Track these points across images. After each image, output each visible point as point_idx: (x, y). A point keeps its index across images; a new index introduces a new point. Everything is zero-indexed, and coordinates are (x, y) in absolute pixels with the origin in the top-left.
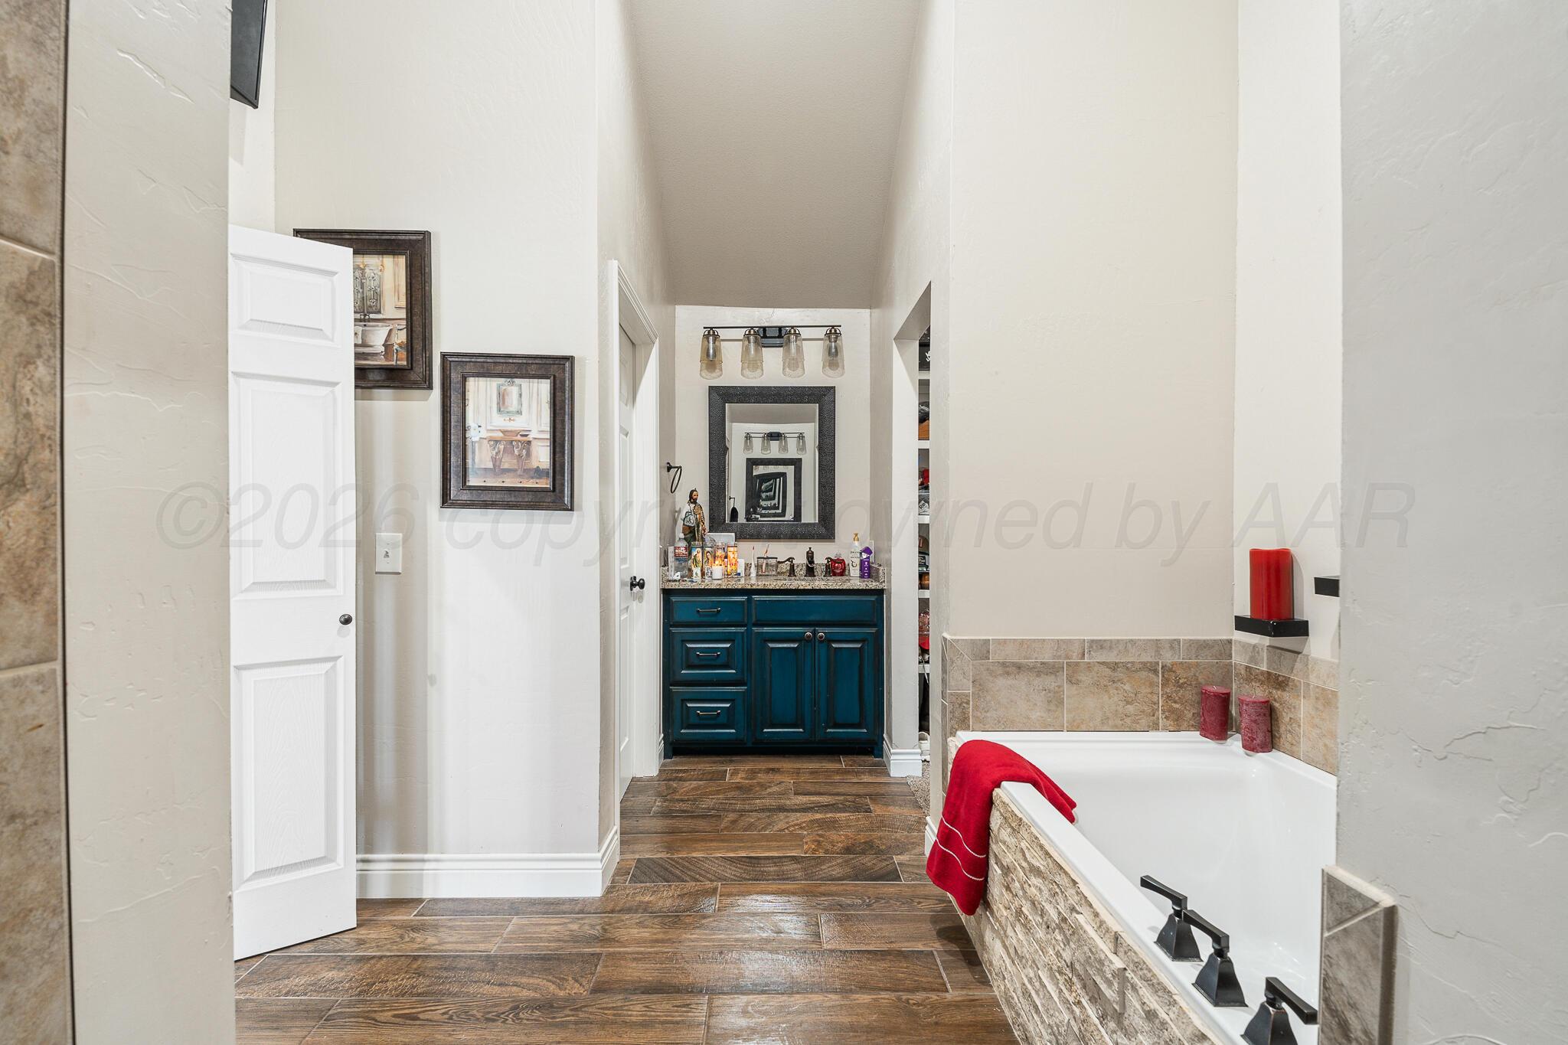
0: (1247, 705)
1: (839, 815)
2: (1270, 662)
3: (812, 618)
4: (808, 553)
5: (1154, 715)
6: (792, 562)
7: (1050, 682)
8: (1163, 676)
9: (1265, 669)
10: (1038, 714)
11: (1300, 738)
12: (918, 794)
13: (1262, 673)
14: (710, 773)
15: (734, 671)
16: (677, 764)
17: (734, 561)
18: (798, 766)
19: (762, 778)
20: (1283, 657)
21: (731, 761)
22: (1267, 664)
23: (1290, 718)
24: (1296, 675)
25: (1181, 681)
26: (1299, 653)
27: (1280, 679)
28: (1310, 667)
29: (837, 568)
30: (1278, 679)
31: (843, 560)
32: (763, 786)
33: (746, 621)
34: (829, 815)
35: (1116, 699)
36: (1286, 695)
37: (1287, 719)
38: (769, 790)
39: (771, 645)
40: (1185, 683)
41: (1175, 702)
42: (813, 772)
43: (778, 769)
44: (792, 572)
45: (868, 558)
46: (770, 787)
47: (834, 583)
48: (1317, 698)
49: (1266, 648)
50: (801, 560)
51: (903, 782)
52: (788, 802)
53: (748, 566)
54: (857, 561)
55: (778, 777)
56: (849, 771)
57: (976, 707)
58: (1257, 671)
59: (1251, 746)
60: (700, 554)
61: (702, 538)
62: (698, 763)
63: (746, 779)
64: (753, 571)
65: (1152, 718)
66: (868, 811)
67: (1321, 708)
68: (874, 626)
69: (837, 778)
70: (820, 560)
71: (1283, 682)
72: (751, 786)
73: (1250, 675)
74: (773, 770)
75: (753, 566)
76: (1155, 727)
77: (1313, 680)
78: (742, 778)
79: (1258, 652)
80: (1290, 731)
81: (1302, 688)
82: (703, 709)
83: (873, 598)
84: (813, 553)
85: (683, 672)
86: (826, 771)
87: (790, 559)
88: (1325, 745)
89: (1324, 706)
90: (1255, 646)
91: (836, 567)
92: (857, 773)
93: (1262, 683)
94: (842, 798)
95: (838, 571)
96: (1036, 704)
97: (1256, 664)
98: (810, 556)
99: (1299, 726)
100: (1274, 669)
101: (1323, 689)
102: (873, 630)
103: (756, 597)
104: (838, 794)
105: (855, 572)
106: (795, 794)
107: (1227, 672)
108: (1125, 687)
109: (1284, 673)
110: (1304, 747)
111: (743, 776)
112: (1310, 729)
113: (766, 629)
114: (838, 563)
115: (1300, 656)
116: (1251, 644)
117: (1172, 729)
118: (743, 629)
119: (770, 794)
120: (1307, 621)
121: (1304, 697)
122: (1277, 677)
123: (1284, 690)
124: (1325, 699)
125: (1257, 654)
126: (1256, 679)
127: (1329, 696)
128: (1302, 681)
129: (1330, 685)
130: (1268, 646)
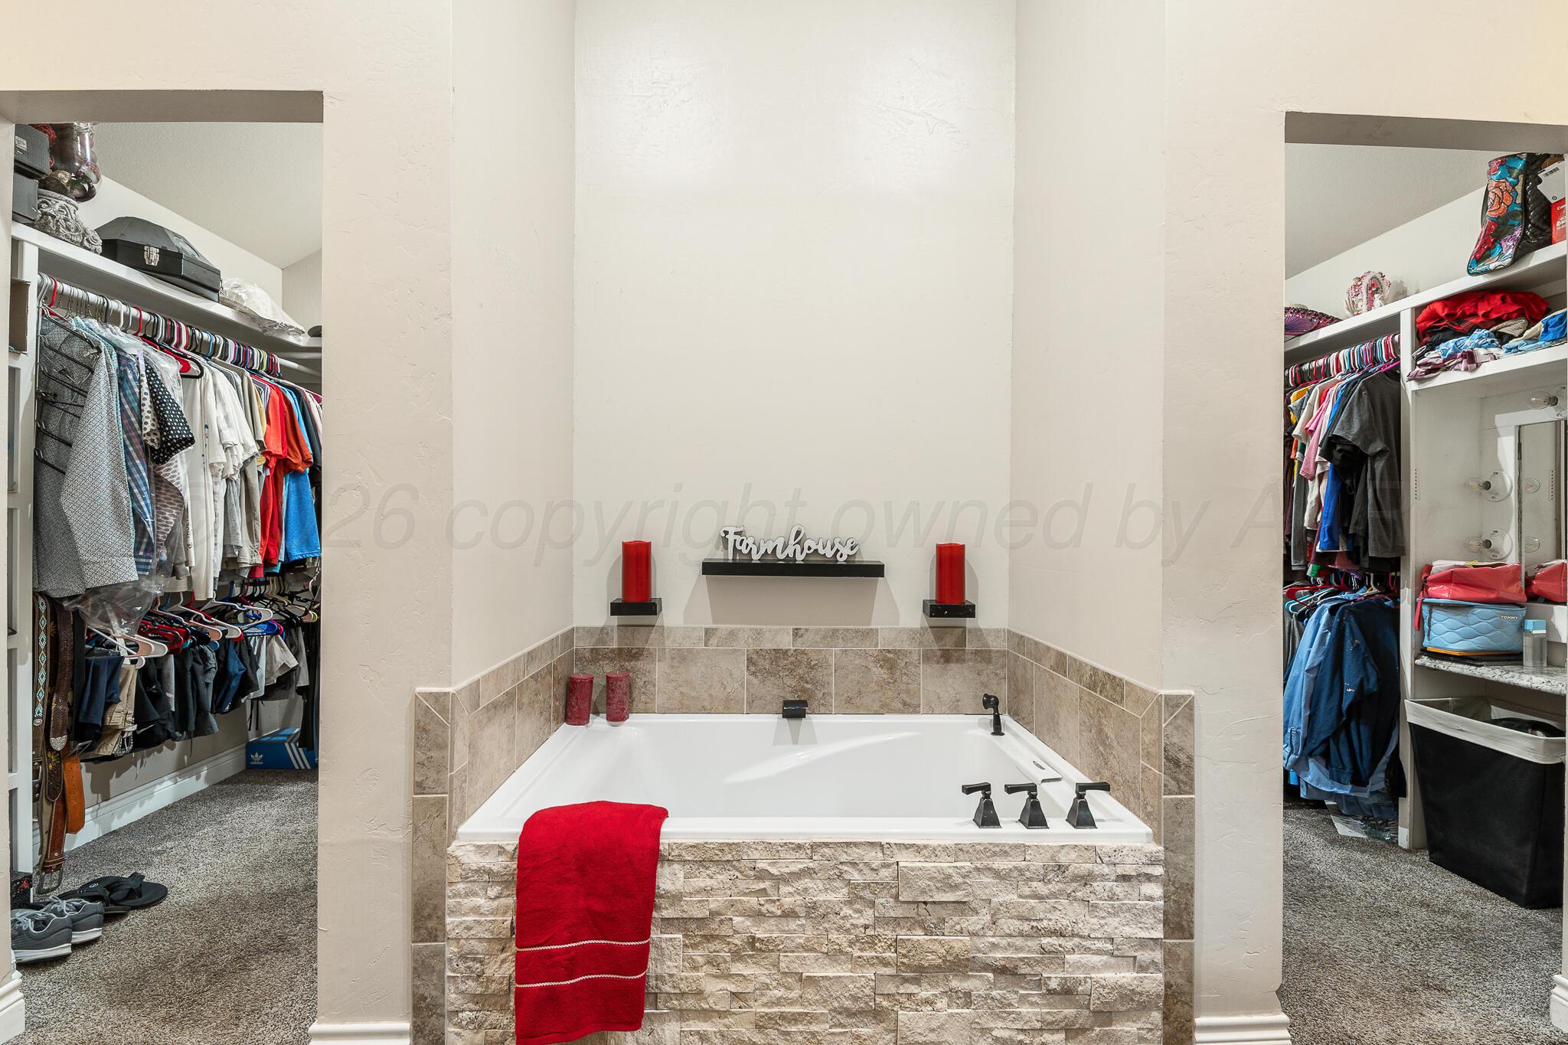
2: (620, 639)
8: (554, 676)
9: (615, 646)
11: (655, 696)
13: (612, 651)
20: (636, 632)
22: (618, 641)
23: (645, 682)
24: (652, 645)
26: (653, 626)
27: (634, 651)
28: (666, 634)
36: (640, 664)
37: (641, 683)
48: (673, 658)
49: (615, 630)
58: (606, 650)
67: (677, 665)
71: (637, 653)
73: (596, 655)
77: (668, 644)
79: (607, 634)
80: (643, 693)
81: (657, 653)
88: (681, 693)
89: (680, 662)
90: (607, 628)
93: (612, 660)
97: (604, 644)
99: (654, 685)
100: (626, 644)
101: (678, 650)
109: (638, 645)
110: (659, 700)
112: (666, 685)
115: (655, 628)
116: (597, 628)
120: (660, 602)
121: (659, 661)
122: (630, 651)
123: (638, 660)
124: (683, 657)
125: (605, 635)
126: (605, 657)
127: (686, 653)
128: (657, 648)
129: (687, 645)
130: (618, 626)
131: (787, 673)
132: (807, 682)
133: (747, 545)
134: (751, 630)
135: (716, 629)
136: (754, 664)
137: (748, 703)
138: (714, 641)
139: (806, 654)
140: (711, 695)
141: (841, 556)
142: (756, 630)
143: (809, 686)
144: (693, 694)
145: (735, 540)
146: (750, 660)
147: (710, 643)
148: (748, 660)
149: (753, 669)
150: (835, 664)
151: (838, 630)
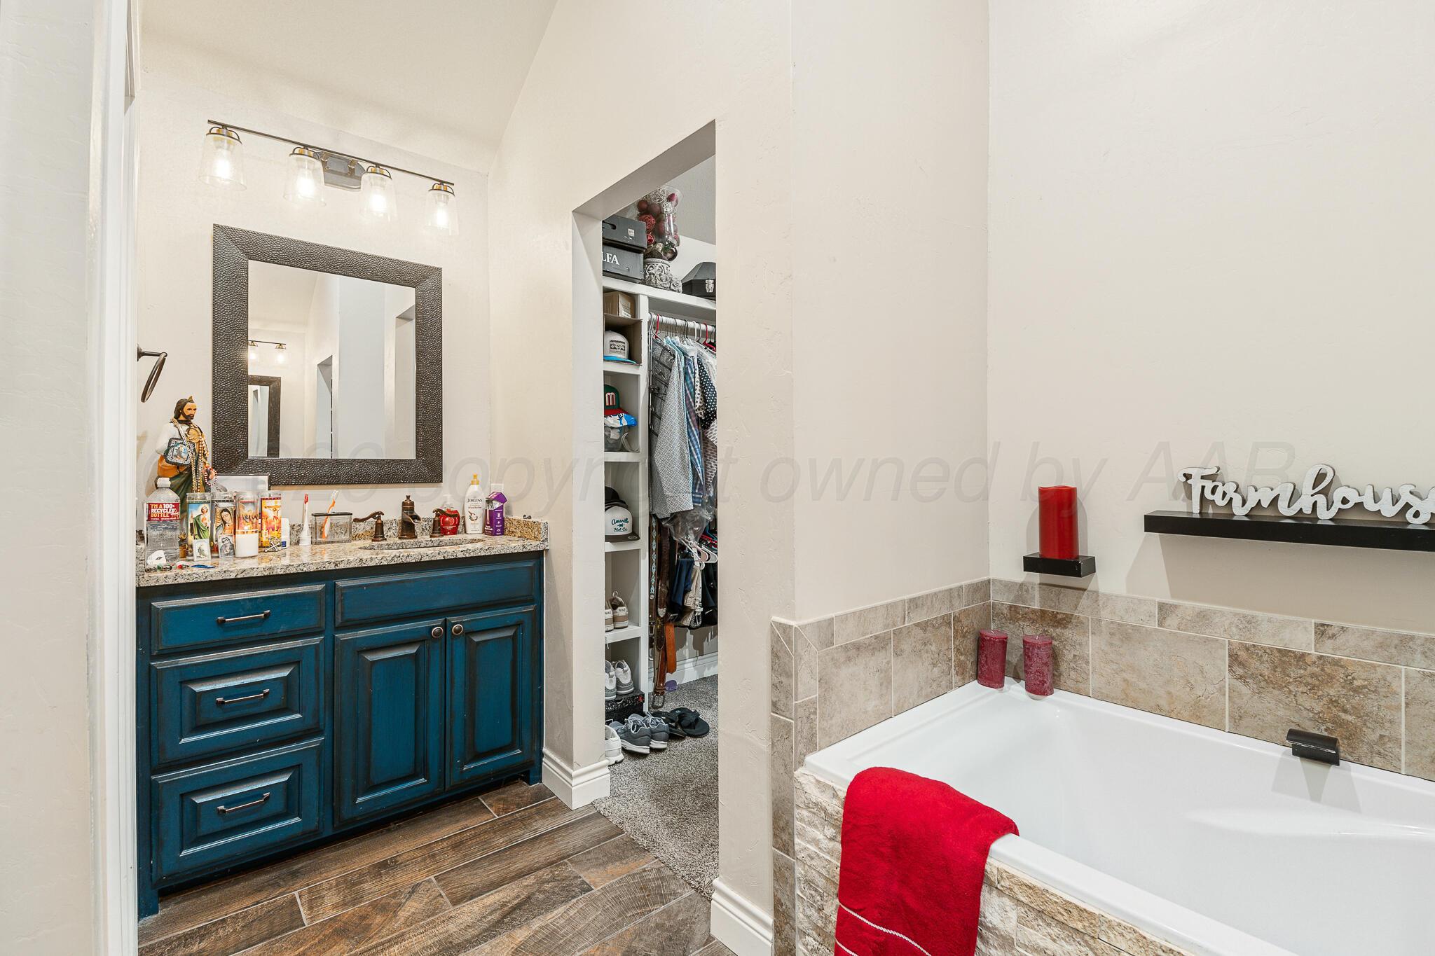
1: (550, 916)
2: (1043, 599)
3: (443, 603)
4: (404, 504)
5: (949, 674)
6: (379, 518)
7: (880, 659)
8: (954, 628)
9: (1036, 605)
10: (874, 703)
11: (1089, 675)
12: (627, 827)
13: (1034, 611)
14: (260, 919)
15: (298, 716)
17: (275, 523)
18: (424, 840)
19: (373, 889)
20: (1062, 595)
21: (295, 875)
22: (1040, 602)
23: (1075, 656)
24: (1082, 613)
25: (965, 630)
26: (1084, 590)
27: (1059, 617)
28: (1101, 603)
29: (448, 524)
30: (1056, 617)
31: (456, 511)
32: (387, 908)
33: (323, 625)
34: (536, 924)
35: (926, 664)
36: (1067, 633)
37: (1070, 657)
38: (403, 914)
39: (371, 657)
40: (967, 631)
41: (961, 654)
42: (457, 845)
43: (394, 860)
44: (378, 532)
45: (501, 507)
46: (400, 905)
47: (452, 548)
48: (1112, 634)
49: (1037, 588)
50: (393, 515)
51: (594, 815)
52: (452, 927)
53: (296, 529)
54: (479, 513)
55: (403, 879)
56: (510, 823)
57: (823, 715)
58: (1027, 610)
60: (208, 515)
61: (205, 484)
63: (345, 904)
64: (306, 536)
65: (948, 677)
66: (586, 888)
67: (1118, 643)
68: (530, 601)
69: (500, 841)
70: (425, 511)
71: (1064, 619)
73: (1015, 614)
74: (384, 865)
75: (306, 527)
76: (950, 687)
77: (1105, 615)
78: (335, 907)
79: (1027, 591)
80: (1073, 669)
81: (1090, 624)
82: (228, 801)
83: (530, 564)
84: (412, 504)
85: (184, 741)
86: (476, 836)
87: (375, 515)
88: (1125, 680)
89: (1122, 641)
90: (1021, 585)
91: (447, 523)
92: (524, 821)
93: (1034, 622)
94: (530, 880)
95: (450, 528)
96: (871, 692)
97: (1023, 603)
98: (408, 507)
99: (1087, 663)
100: (1050, 607)
101: (1119, 624)
102: (531, 608)
103: (341, 584)
104: (521, 875)
105: (474, 528)
106: (456, 902)
107: (988, 612)
108: (932, 648)
109: (1065, 609)
110: (1093, 682)
112: (1102, 665)
113: (361, 633)
114: (450, 516)
115: (1086, 593)
116: (1016, 584)
117: (960, 684)
118: (315, 640)
119: (409, 922)
120: (1093, 559)
121: (1093, 633)
122: (1055, 615)
123: (1065, 627)
124: (1125, 635)
125: (1025, 593)
126: (1025, 617)
127: (1130, 631)
128: (1090, 618)
129: (1131, 620)
130: (1040, 584)
131: (1305, 689)
132: (1345, 711)
133: (1224, 494)
134: (1235, 614)
135: (1176, 606)
136: (1242, 664)
137: (1231, 717)
138: (1172, 621)
139: (1342, 667)
140: (1169, 693)
141: (1417, 515)
142: (1245, 617)
143: (1349, 718)
144: (1143, 685)
145: (1203, 487)
146: (1234, 658)
147: (1168, 621)
148: (1230, 656)
149: (1240, 671)
150: (1407, 694)
151: (1412, 638)
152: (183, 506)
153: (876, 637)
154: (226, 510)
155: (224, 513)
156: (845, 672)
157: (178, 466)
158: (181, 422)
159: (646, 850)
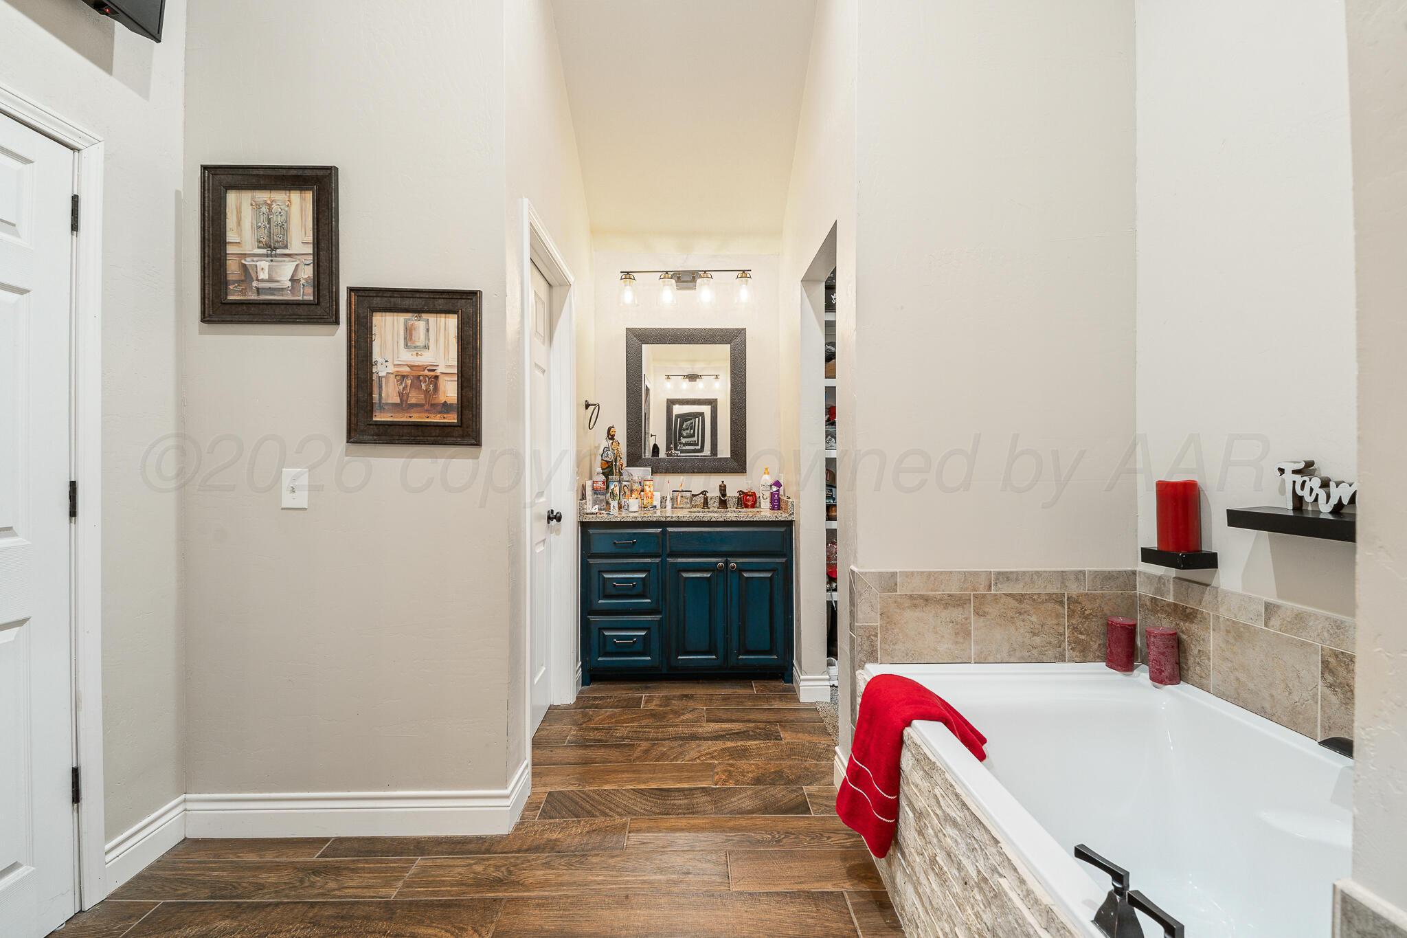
0: (1155, 637)
1: (750, 743)
2: (1176, 593)
3: (725, 548)
5: (1060, 647)
6: (705, 495)
7: (957, 614)
8: (1069, 608)
9: (1171, 600)
10: (946, 646)
11: (1210, 671)
12: (827, 721)
13: (1169, 604)
14: (625, 700)
15: (649, 601)
16: (594, 691)
17: (650, 495)
18: (710, 691)
19: (676, 704)
20: (1190, 589)
21: (647, 688)
22: (1174, 595)
23: (1199, 651)
24: (1205, 608)
25: (1087, 612)
26: (1207, 585)
27: (1188, 611)
28: (1219, 599)
29: (748, 501)
30: (1185, 611)
31: (754, 493)
32: (677, 713)
33: (660, 551)
34: (740, 743)
35: (1022, 631)
36: (1194, 628)
37: (1196, 652)
38: (682, 717)
39: (685, 575)
40: (1091, 614)
41: (1081, 633)
42: (726, 699)
43: (692, 696)
44: (706, 504)
45: (778, 491)
46: (684, 714)
47: (746, 514)
48: (1228, 632)
49: (1171, 580)
51: (812, 708)
52: (700, 730)
53: (663, 499)
54: (768, 494)
55: (691, 704)
56: (760, 697)
57: (884, 640)
58: (1164, 602)
59: (1159, 678)
60: (617, 489)
61: (620, 472)
62: (614, 690)
63: (660, 706)
64: (669, 503)
65: (1058, 649)
66: (778, 738)
67: (1232, 641)
68: (783, 556)
69: (749, 704)
70: (732, 493)
71: (1191, 614)
72: (665, 713)
73: (1155, 606)
74: (686, 696)
75: (669, 499)
76: (1062, 658)
77: (1223, 612)
78: (656, 705)
79: (1164, 584)
80: (1198, 664)
81: (1211, 620)
82: (619, 638)
83: (782, 530)
85: (600, 601)
86: (738, 697)
87: (704, 493)
88: (1238, 679)
89: (1236, 639)
90: (1160, 578)
91: (747, 499)
92: (768, 699)
93: (1169, 615)
94: (752, 725)
95: (750, 503)
96: (943, 636)
97: (1161, 596)
99: (1209, 659)
100: (1181, 601)
101: (1233, 621)
102: (783, 560)
103: (670, 530)
104: (749, 721)
105: (765, 504)
106: (707, 721)
107: (1132, 602)
108: (1032, 619)
109: (1192, 604)
110: (1214, 679)
111: (658, 703)
112: (1220, 662)
113: (680, 560)
114: (750, 496)
115: (1208, 588)
116: (1156, 576)
117: (1078, 660)
118: (657, 560)
119: (683, 721)
120: (1215, 554)
121: (1213, 630)
122: (1185, 609)
123: (1192, 622)
124: (1237, 633)
125: (1162, 586)
126: (1163, 610)
127: (1242, 629)
128: (1211, 613)
129: (1242, 619)
130: (1174, 578)
133: (1312, 490)
134: (1327, 618)
135: (1278, 607)
136: (1332, 672)
137: (1323, 727)
138: (1275, 622)
140: (1272, 696)
142: (1335, 621)
144: (1251, 686)
145: (1294, 482)
146: (1325, 664)
147: (1272, 623)
148: (1322, 662)
149: (1330, 679)
152: (607, 483)
153: (949, 596)
154: (625, 486)
155: (625, 487)
156: (909, 615)
157: (608, 462)
158: (610, 439)
159: (829, 734)
